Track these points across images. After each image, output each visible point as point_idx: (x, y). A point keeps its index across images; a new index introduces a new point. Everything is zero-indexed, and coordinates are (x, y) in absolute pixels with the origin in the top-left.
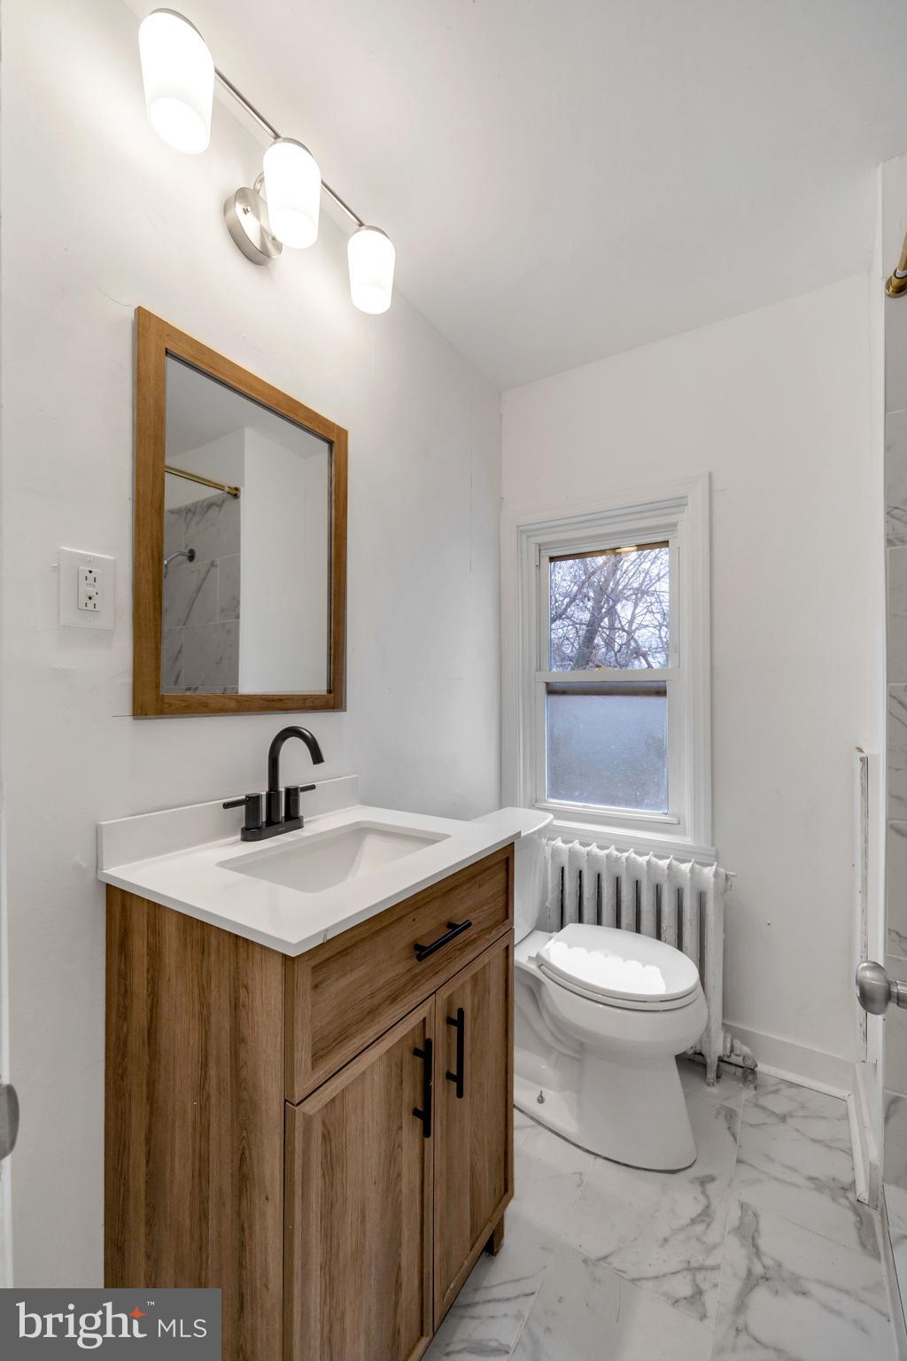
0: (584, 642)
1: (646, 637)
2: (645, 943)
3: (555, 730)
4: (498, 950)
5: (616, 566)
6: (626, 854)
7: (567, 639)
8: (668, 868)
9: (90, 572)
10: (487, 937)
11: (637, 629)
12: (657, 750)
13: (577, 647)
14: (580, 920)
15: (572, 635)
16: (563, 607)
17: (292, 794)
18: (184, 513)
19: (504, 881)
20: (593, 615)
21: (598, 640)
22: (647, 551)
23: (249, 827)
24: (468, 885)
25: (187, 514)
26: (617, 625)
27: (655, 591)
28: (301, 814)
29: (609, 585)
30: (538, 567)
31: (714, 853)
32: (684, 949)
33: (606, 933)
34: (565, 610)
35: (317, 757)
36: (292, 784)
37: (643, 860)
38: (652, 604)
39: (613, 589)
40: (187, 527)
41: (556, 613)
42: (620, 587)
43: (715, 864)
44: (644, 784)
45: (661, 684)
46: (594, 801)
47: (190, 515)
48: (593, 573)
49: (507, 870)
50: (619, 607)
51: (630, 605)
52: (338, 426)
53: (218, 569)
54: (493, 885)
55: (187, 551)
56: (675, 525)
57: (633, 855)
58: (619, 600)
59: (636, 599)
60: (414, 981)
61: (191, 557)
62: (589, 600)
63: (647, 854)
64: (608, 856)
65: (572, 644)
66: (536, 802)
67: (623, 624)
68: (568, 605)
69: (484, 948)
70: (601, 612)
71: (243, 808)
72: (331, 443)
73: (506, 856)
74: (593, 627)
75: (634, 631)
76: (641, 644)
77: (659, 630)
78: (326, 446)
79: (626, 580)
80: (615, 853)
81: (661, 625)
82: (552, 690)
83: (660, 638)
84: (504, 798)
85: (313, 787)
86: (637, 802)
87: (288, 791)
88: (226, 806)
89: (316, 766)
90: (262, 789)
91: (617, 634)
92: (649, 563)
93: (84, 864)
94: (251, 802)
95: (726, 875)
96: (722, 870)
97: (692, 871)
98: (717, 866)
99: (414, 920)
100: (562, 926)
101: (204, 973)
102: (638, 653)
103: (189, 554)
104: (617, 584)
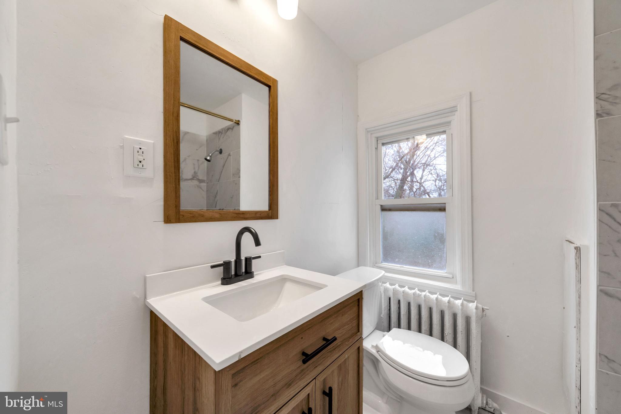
0: (399, 187)
1: (429, 185)
2: (435, 342)
3: (386, 229)
4: (354, 349)
5: (414, 153)
6: (424, 293)
7: (391, 187)
8: (448, 302)
9: (140, 149)
10: (347, 343)
11: (424, 181)
12: (441, 239)
13: (396, 190)
14: (399, 326)
15: (393, 185)
16: (389, 173)
17: (248, 260)
18: (218, 133)
19: (357, 311)
20: (403, 176)
21: (405, 187)
22: (433, 138)
23: (224, 278)
24: (336, 315)
25: (219, 134)
26: (415, 180)
27: (433, 164)
28: (253, 270)
29: (410, 162)
30: (377, 148)
31: (474, 295)
32: (458, 347)
33: (413, 335)
34: (390, 174)
35: (257, 243)
36: (248, 255)
37: (434, 297)
38: (431, 170)
39: (412, 164)
40: (219, 139)
41: (386, 175)
42: (416, 163)
43: (476, 301)
44: (433, 256)
45: (443, 205)
46: (406, 264)
47: (220, 134)
48: (403, 157)
49: (358, 305)
50: (415, 172)
51: (420, 171)
52: (273, 78)
53: (231, 156)
54: (351, 314)
55: (219, 150)
56: (450, 122)
57: (428, 294)
58: (416, 169)
59: (424, 168)
60: (302, 374)
61: (221, 152)
62: (401, 169)
63: (436, 294)
64: (414, 294)
65: (393, 189)
66: (376, 263)
67: (418, 179)
68: (392, 172)
69: (345, 349)
70: (407, 174)
71: (222, 267)
72: (269, 87)
73: (358, 298)
74: (404, 180)
75: (423, 183)
76: (426, 188)
77: (435, 182)
78: (267, 88)
79: (419, 160)
80: (418, 292)
81: (436, 180)
82: (384, 209)
83: (436, 185)
84: (360, 262)
85: (260, 257)
86: (429, 265)
87: (246, 259)
88: (213, 267)
89: (257, 247)
90: (232, 258)
91: (415, 184)
92: (430, 151)
93: (138, 297)
94: (226, 265)
95: (483, 309)
96: (480, 306)
97: (462, 304)
98: (477, 303)
99: (302, 338)
100: (389, 329)
101: (183, 364)
102: (425, 192)
103: (220, 151)
104: (414, 162)
